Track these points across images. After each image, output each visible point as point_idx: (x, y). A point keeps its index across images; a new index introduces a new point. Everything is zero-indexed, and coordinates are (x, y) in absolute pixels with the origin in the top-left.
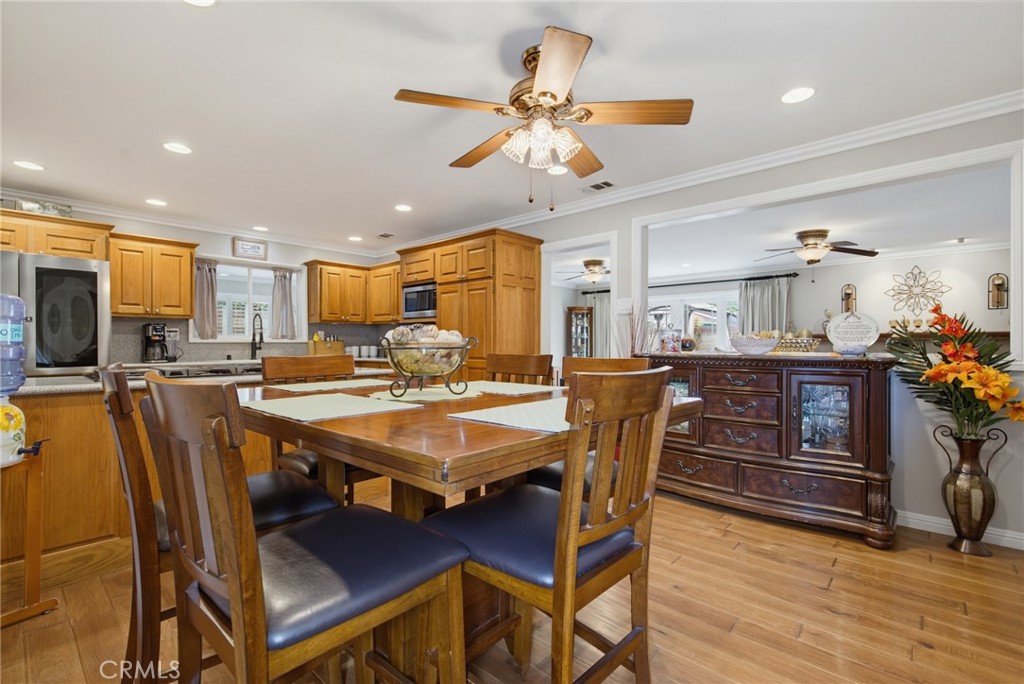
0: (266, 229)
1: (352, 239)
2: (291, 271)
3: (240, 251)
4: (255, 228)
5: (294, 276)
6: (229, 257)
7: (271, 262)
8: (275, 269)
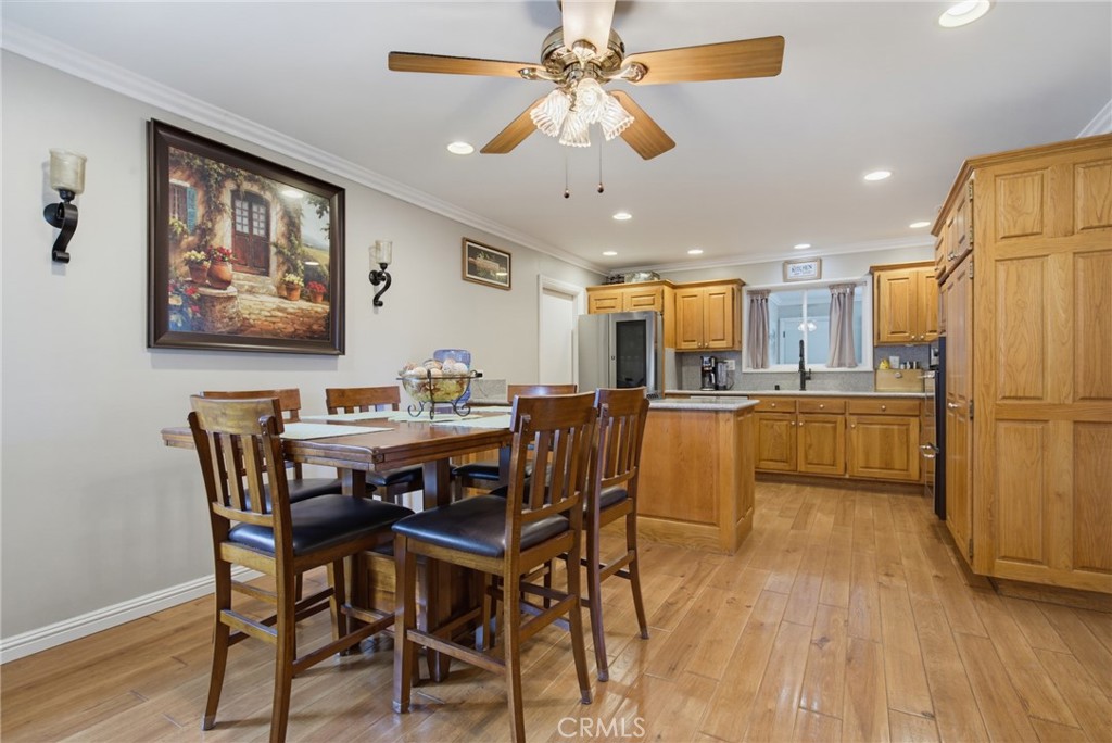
0: (808, 246)
1: (914, 226)
2: (853, 285)
3: (791, 274)
4: (797, 247)
5: (857, 290)
6: (780, 283)
7: (826, 279)
8: (832, 287)
